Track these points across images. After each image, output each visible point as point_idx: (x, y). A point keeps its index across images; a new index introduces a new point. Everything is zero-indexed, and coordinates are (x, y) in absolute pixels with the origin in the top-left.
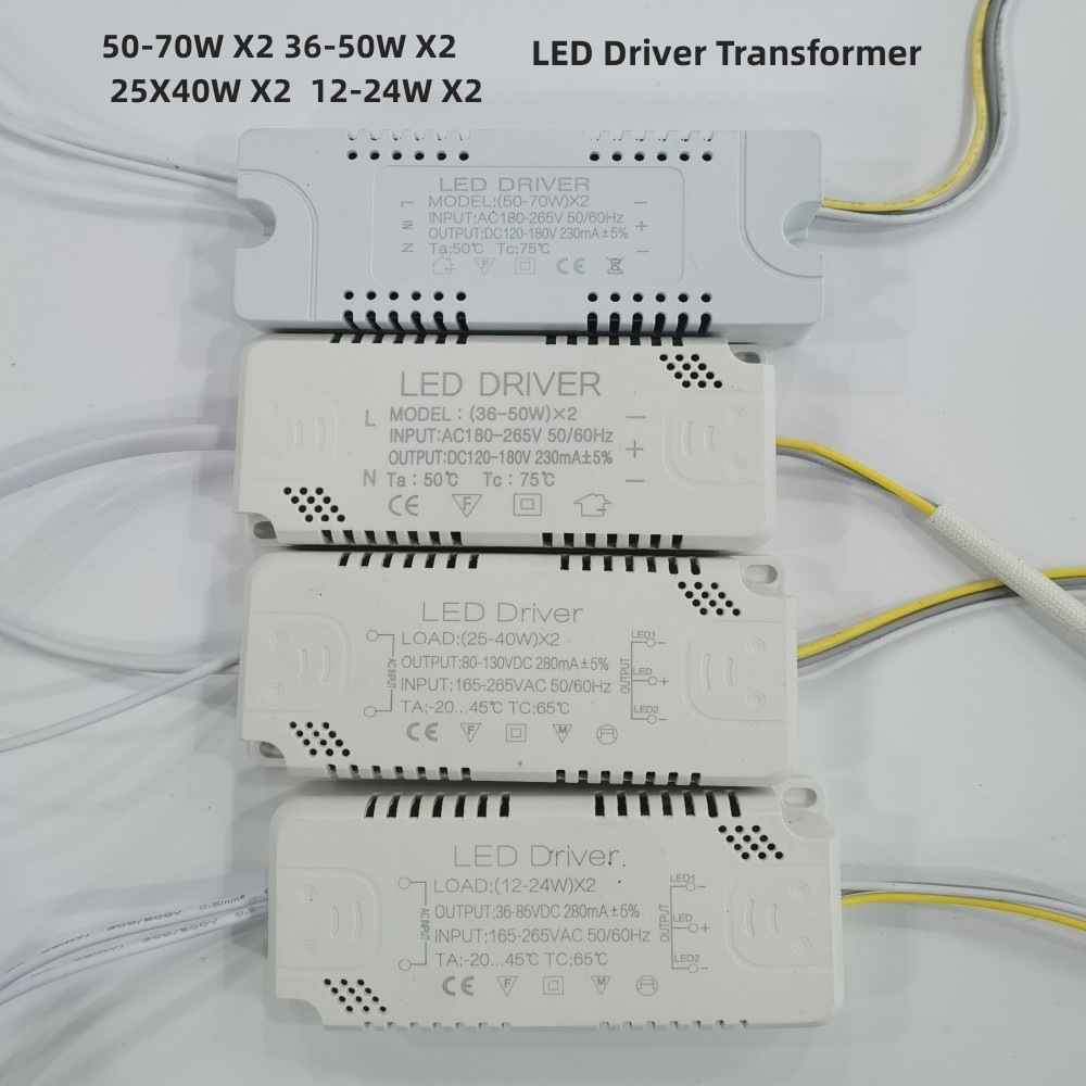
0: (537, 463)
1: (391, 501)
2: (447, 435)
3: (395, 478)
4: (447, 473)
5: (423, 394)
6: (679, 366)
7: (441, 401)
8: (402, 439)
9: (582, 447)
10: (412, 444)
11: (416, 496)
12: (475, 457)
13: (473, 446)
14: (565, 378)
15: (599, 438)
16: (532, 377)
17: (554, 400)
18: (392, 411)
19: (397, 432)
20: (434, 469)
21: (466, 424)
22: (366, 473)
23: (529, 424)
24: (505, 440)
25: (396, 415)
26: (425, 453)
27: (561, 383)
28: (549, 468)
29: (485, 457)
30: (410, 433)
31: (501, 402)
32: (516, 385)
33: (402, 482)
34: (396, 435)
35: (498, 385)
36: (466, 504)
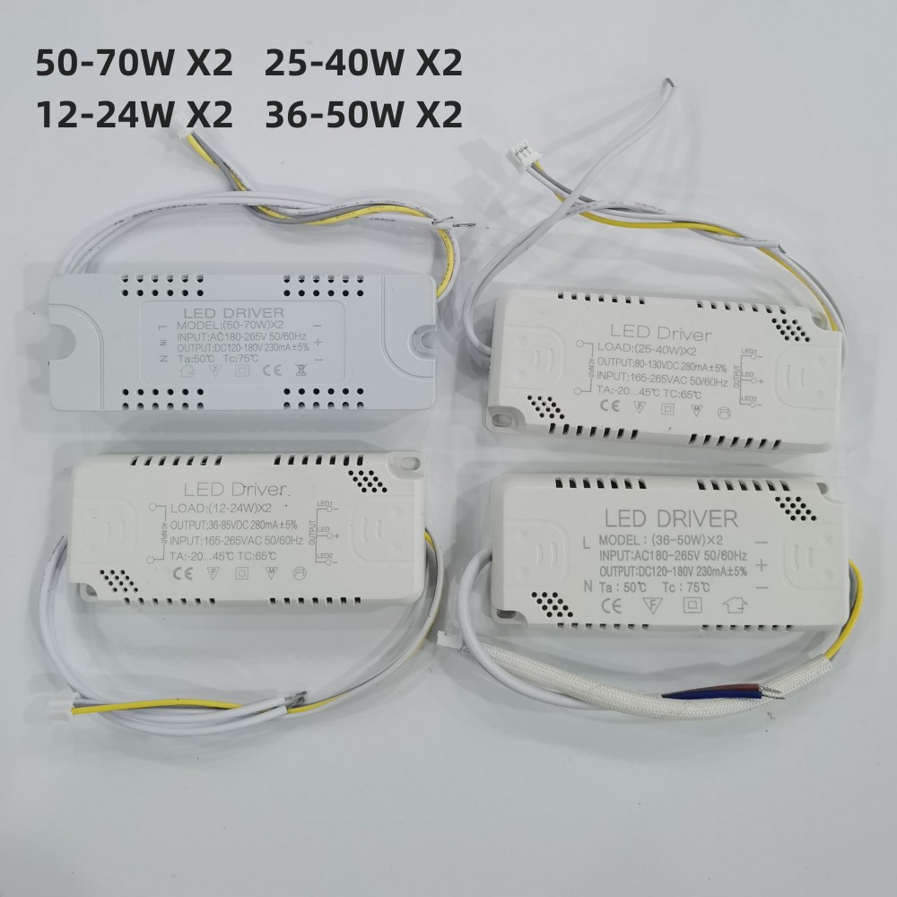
0: (698, 575)
1: (603, 603)
2: (638, 556)
3: (605, 586)
4: (639, 583)
5: (620, 525)
6: (788, 505)
7: (632, 531)
8: (608, 558)
9: (728, 564)
10: (615, 562)
11: (620, 599)
12: (657, 571)
13: (655, 563)
14: (714, 514)
15: (738, 557)
16: (692, 514)
17: (706, 530)
18: (601, 538)
19: (604, 553)
20: (630, 579)
21: (650, 547)
22: (586, 583)
23: (691, 547)
24: (676, 559)
25: (603, 540)
26: (624, 568)
27: (711, 518)
28: (707, 579)
29: (663, 571)
30: (613, 553)
31: (673, 532)
32: (682, 519)
33: (609, 589)
34: (604, 555)
35: (670, 518)
36: (652, 605)
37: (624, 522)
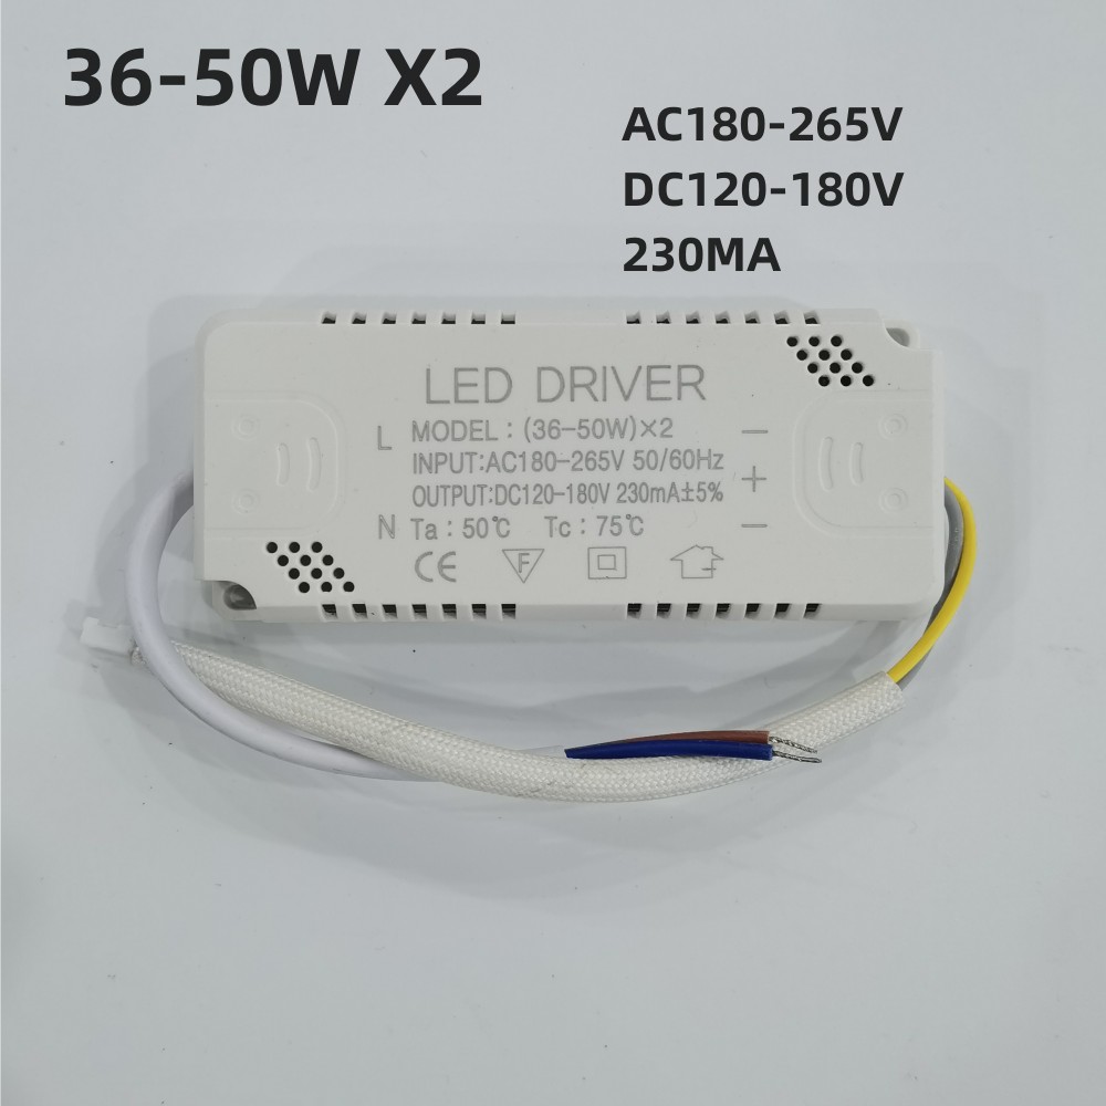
0: (619, 501)
1: (418, 561)
2: (493, 462)
3: (422, 526)
4: (495, 519)
5: (457, 401)
6: (814, 355)
7: (482, 411)
8: (429, 468)
9: (682, 477)
10: (444, 476)
11: (453, 553)
12: (532, 494)
13: (529, 478)
14: (657, 375)
15: (704, 464)
16: (610, 373)
17: (640, 408)
18: (415, 427)
19: (422, 458)
20: (476, 512)
21: (519, 444)
22: (382, 520)
23: (606, 443)
24: (574, 469)
25: (421, 432)
26: (462, 489)
27: (650, 382)
28: (636, 509)
29: (546, 494)
30: (441, 459)
31: (568, 412)
32: (587, 386)
33: (432, 532)
34: (421, 463)
35: (563, 386)
36: (522, 563)
37: (464, 393)
